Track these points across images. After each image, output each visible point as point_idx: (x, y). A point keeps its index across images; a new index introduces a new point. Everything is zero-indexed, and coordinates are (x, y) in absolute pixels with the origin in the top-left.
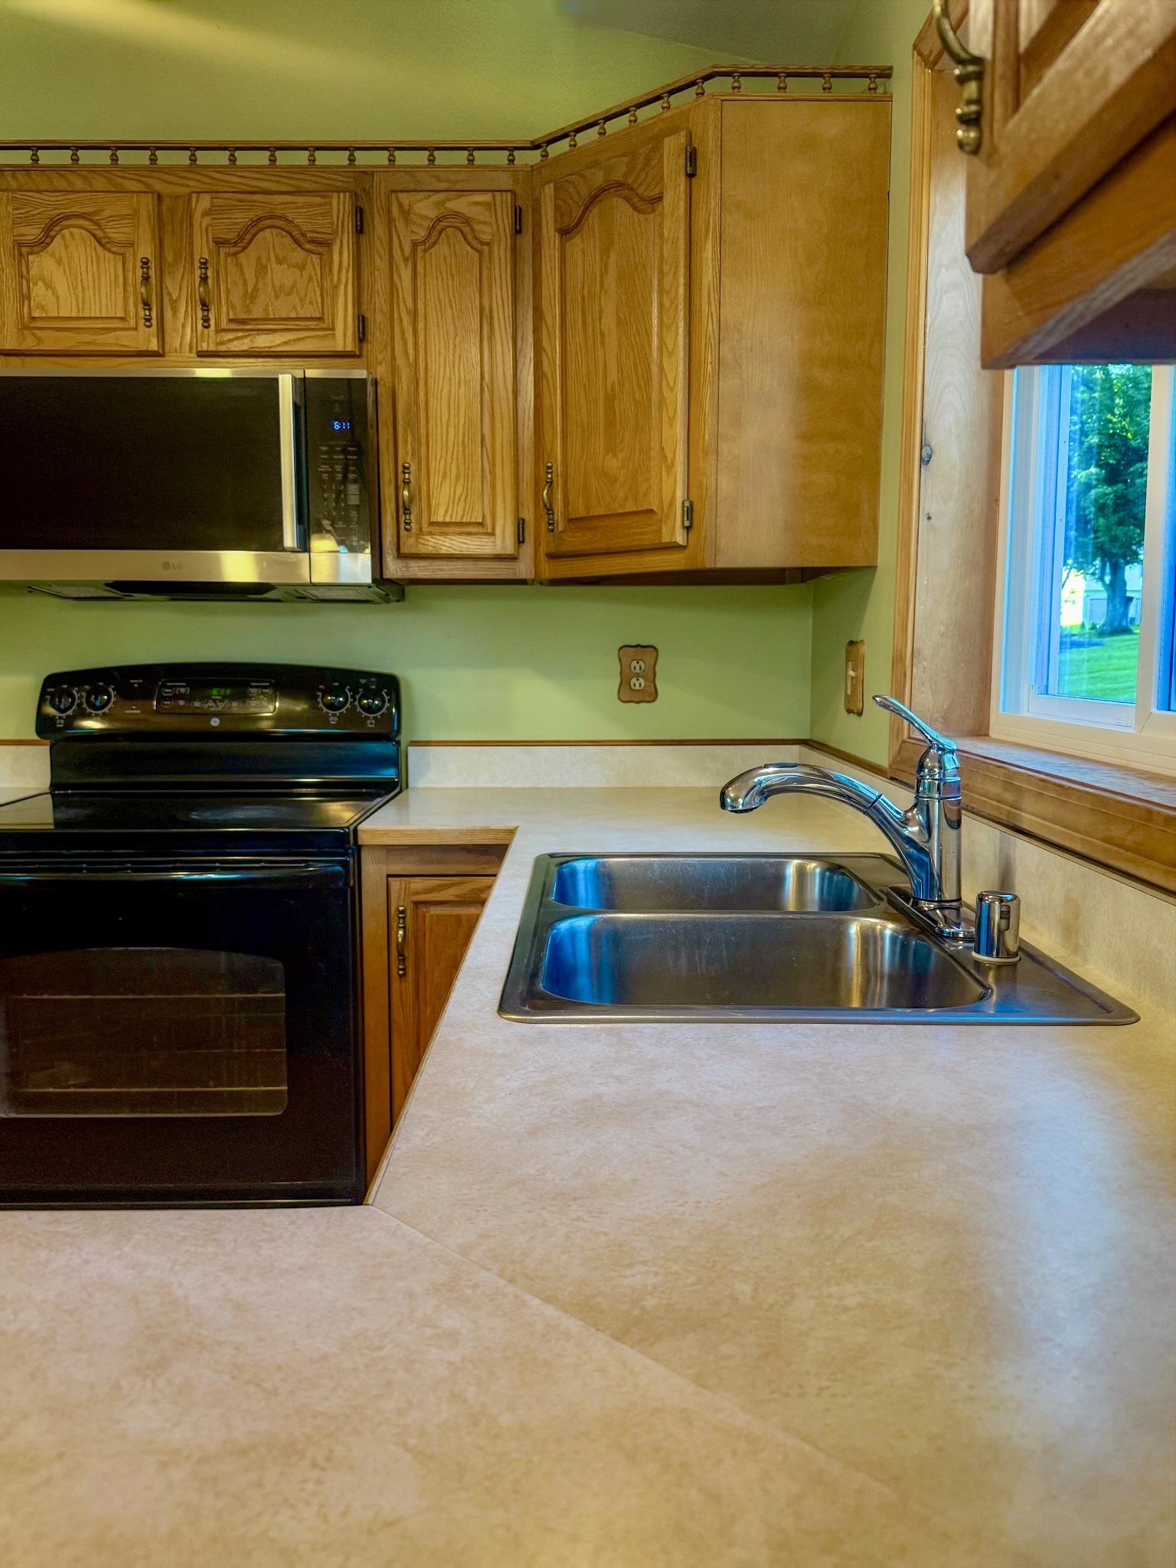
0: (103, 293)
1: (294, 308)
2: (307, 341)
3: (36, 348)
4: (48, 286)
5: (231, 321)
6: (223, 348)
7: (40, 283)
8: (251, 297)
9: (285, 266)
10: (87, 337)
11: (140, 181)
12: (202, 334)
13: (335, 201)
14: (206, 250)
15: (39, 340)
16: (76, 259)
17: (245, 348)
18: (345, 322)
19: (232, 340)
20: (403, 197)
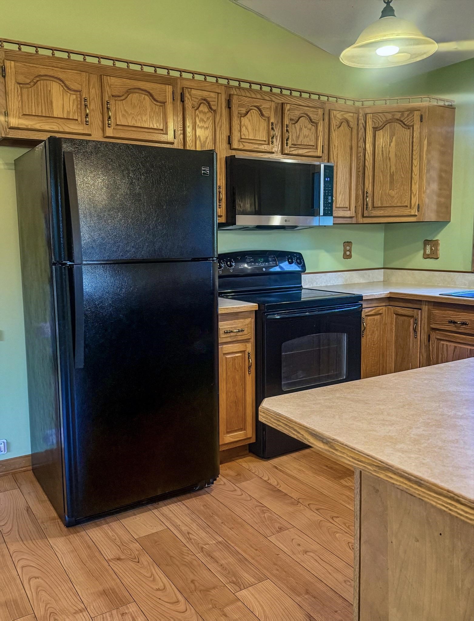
0: (261, 132)
1: (308, 142)
2: (311, 152)
3: (243, 148)
4: (246, 128)
5: (292, 144)
6: (291, 153)
7: (244, 127)
8: (298, 137)
9: (307, 129)
10: (256, 146)
11: (269, 97)
12: (286, 147)
13: (319, 111)
14: (288, 122)
15: (244, 146)
16: (254, 120)
17: (296, 153)
18: (320, 147)
19: (293, 150)
20: (334, 112)
